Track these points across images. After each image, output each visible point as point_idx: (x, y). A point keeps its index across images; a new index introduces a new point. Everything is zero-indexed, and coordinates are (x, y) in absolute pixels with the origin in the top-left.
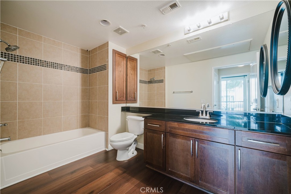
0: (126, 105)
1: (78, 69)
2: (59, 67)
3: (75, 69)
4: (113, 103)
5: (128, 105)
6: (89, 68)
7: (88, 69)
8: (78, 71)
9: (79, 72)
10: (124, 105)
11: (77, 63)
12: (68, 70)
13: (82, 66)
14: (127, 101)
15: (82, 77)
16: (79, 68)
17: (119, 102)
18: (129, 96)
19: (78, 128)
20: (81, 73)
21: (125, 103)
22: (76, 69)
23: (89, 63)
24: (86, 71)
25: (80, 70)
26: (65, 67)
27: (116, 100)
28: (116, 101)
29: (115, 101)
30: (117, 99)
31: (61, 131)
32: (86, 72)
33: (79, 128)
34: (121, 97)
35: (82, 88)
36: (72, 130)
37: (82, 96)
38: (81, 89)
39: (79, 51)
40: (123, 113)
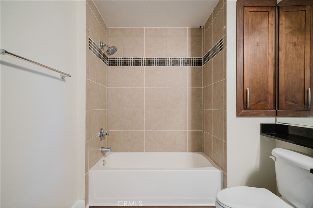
0: (276, 121)
1: (186, 61)
2: (162, 63)
3: (181, 61)
4: (239, 114)
5: (282, 120)
6: (203, 55)
7: (202, 58)
8: (186, 63)
9: (188, 65)
10: (270, 120)
11: (186, 52)
12: (173, 65)
13: (192, 54)
14: (278, 109)
15: (192, 72)
16: (188, 59)
17: (255, 112)
18: (286, 100)
19: (187, 151)
20: (190, 65)
21: (272, 116)
22: (184, 61)
23: (203, 46)
24: (199, 61)
25: (189, 62)
26: (168, 61)
27: (246, 108)
28: (246, 111)
29: (243, 111)
30: (248, 106)
31: (164, 151)
32: (199, 63)
33: (189, 151)
34: (259, 102)
35: (192, 89)
36: (179, 151)
37: (192, 101)
38: (191, 91)
39: (188, 32)
40: (266, 138)
